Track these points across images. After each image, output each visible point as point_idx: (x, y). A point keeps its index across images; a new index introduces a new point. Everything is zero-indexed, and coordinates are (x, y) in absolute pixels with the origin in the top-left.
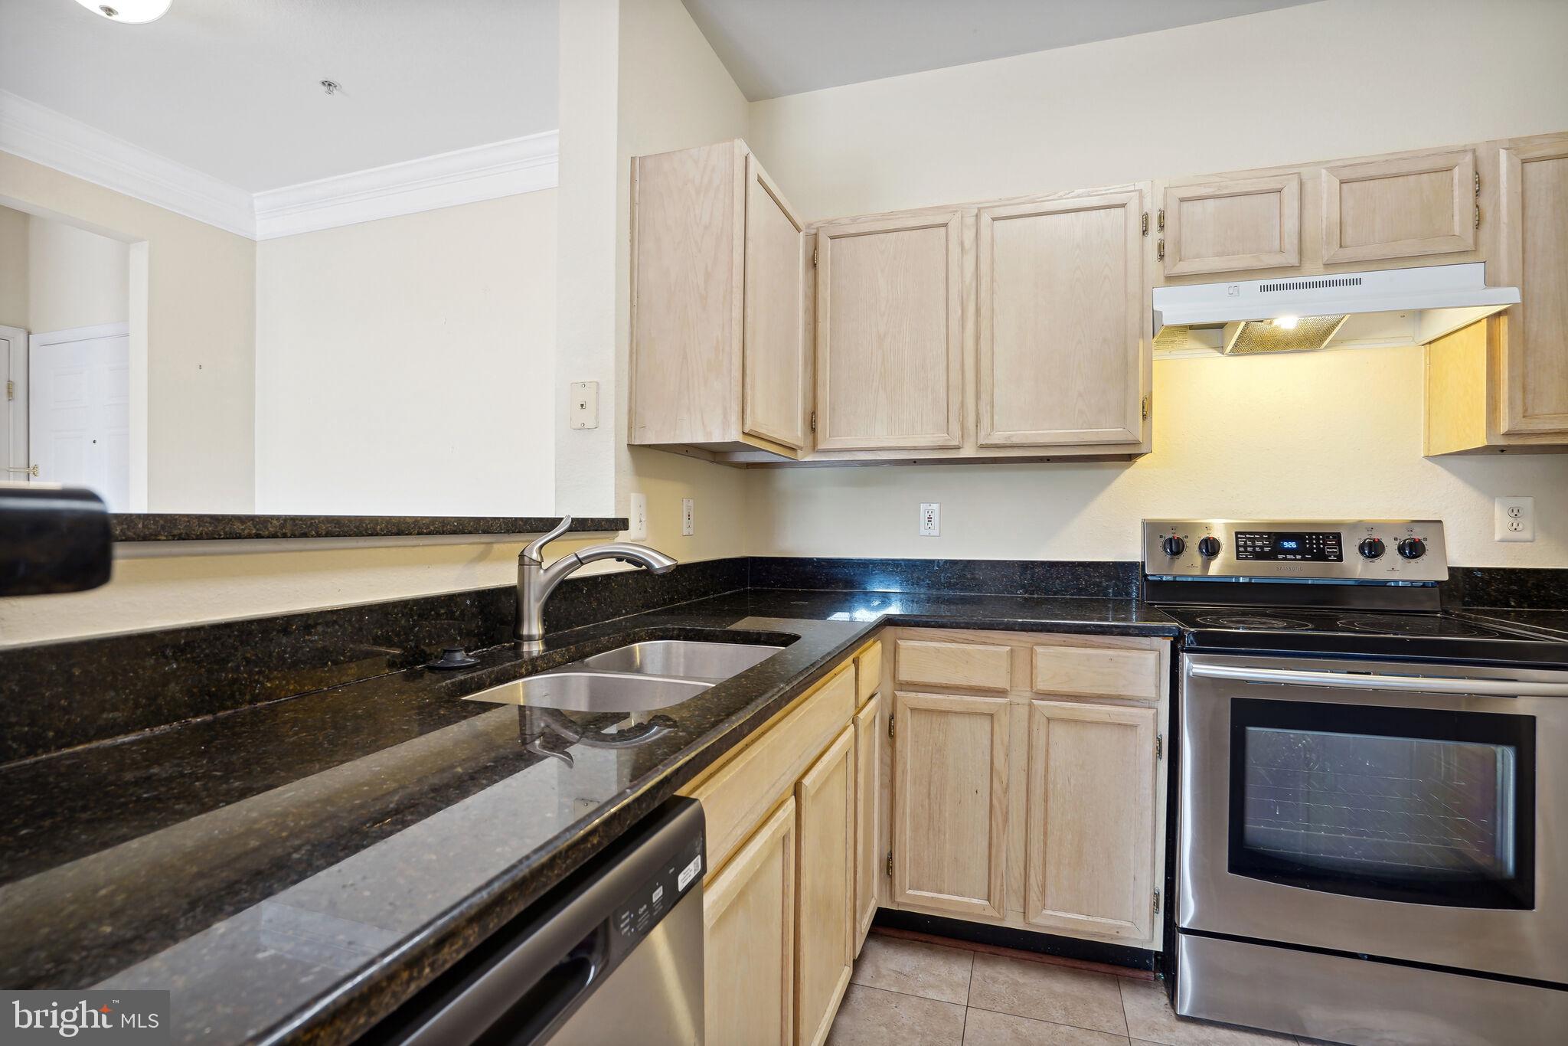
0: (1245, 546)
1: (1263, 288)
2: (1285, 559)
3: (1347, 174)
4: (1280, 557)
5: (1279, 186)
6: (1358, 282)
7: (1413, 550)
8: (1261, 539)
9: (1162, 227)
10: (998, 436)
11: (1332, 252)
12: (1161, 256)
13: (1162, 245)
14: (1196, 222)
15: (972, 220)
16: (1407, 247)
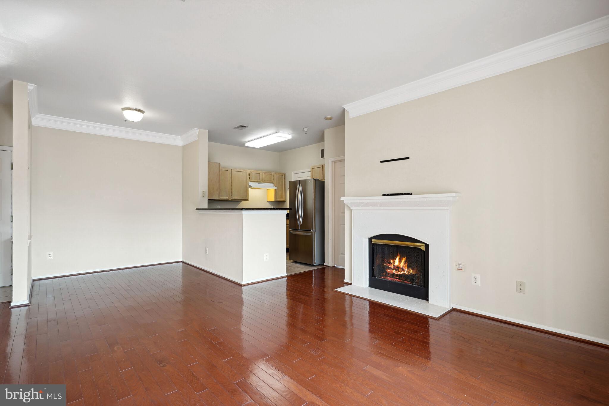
1: (258, 184)
3: (265, 173)
5: (259, 173)
6: (265, 184)
9: (250, 175)
10: (234, 198)
11: (263, 181)
12: (250, 179)
13: (250, 177)
14: (253, 176)
15: (231, 170)
16: (269, 181)
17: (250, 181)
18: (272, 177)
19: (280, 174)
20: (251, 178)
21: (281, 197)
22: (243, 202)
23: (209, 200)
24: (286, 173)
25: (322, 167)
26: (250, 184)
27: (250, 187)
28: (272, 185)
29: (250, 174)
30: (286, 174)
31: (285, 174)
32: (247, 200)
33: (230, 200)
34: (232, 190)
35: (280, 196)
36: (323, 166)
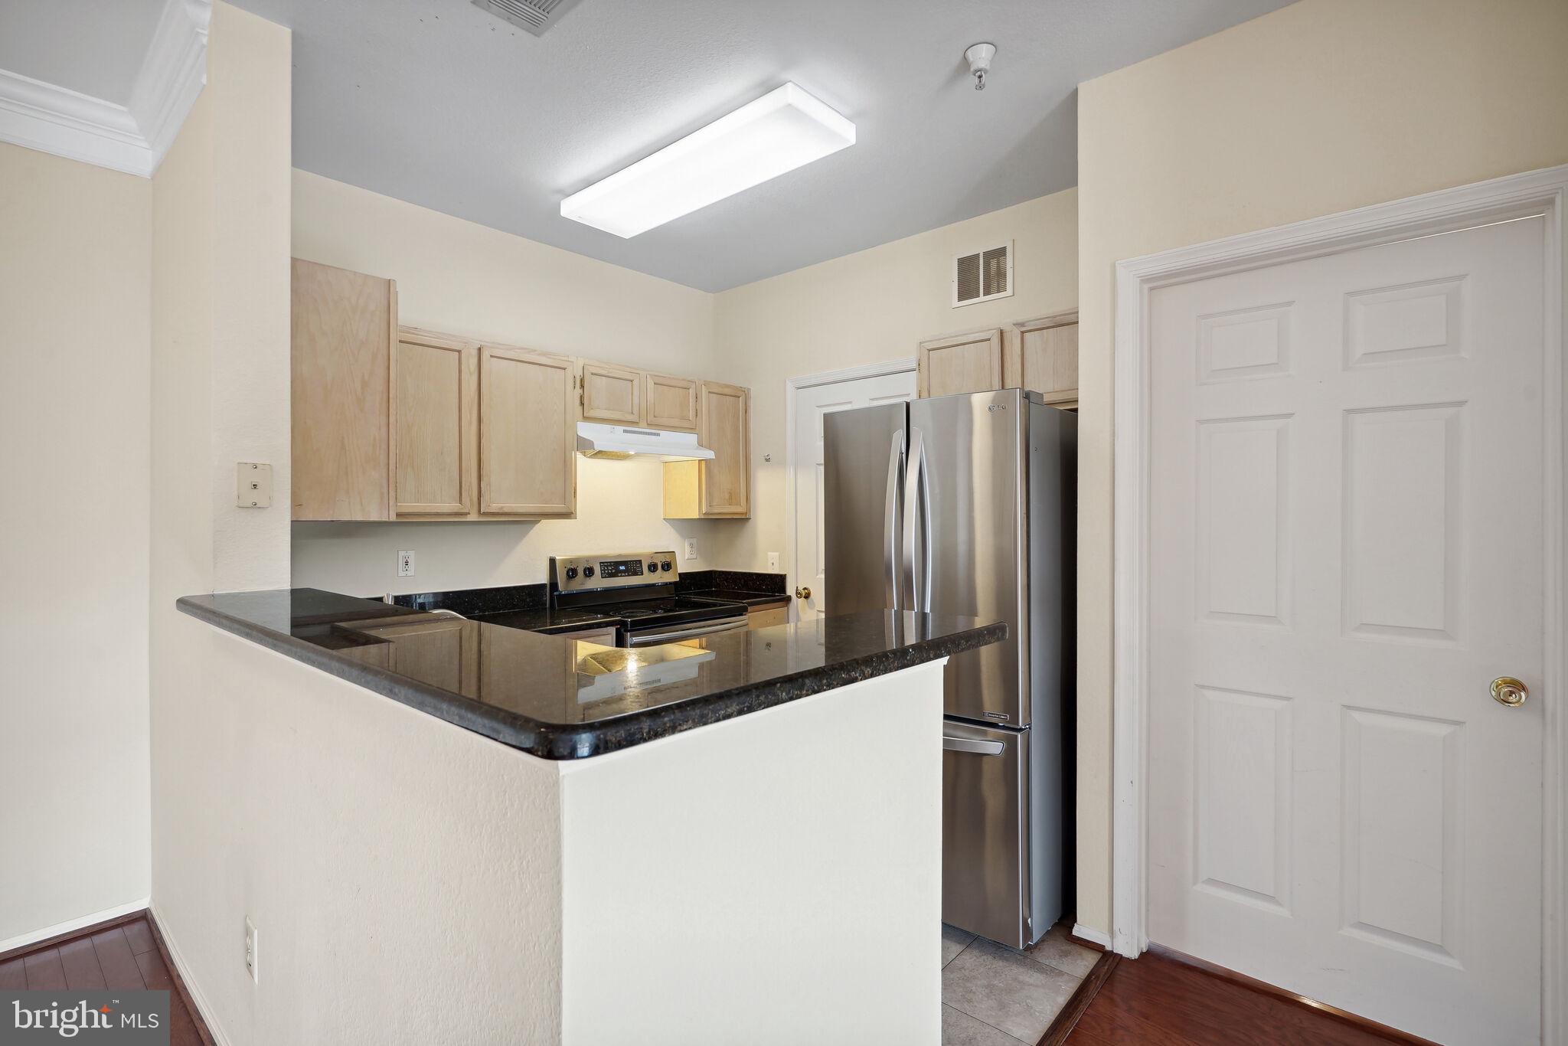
0: (604, 570)
1: (625, 431)
2: (621, 576)
3: (660, 381)
4: (619, 575)
5: (631, 379)
6: (658, 435)
7: (667, 566)
8: (611, 566)
9: (582, 386)
10: (494, 507)
11: (650, 418)
12: (582, 404)
13: (582, 397)
14: (598, 388)
15: (475, 352)
16: (676, 422)
17: (586, 419)
18: (692, 400)
19: (727, 391)
20: (590, 399)
21: (732, 498)
22: (545, 524)
23: (294, 523)
24: (752, 388)
25: (996, 341)
26: (586, 430)
27: (584, 445)
28: (692, 438)
29: (582, 381)
30: (752, 394)
31: (749, 389)
32: (568, 515)
33: (473, 517)
34: (484, 465)
35: (727, 496)
36: (1002, 333)
